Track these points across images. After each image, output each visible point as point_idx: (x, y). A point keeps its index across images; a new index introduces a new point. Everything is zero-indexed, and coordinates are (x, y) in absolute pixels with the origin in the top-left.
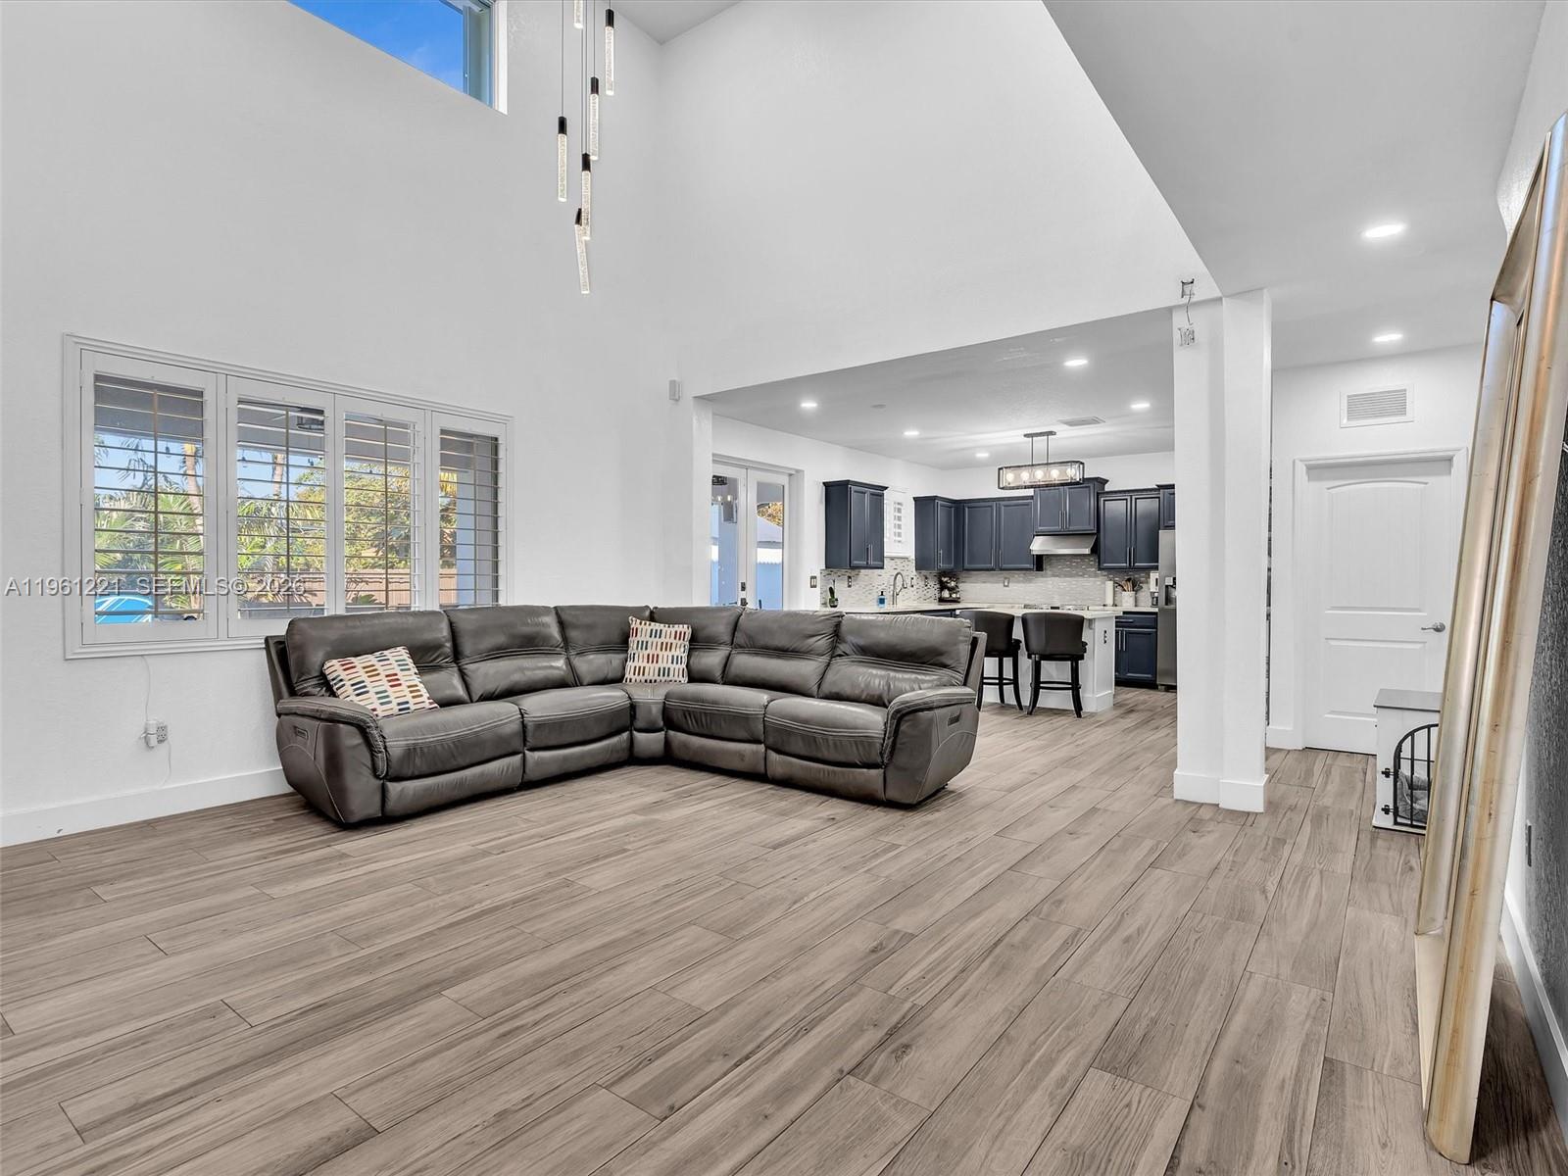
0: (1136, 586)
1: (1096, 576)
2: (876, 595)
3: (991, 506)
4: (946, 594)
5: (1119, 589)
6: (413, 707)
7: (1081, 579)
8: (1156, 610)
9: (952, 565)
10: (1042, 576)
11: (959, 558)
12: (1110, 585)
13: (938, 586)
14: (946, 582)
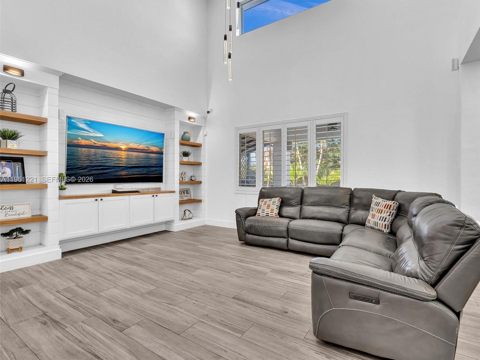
6: (270, 215)
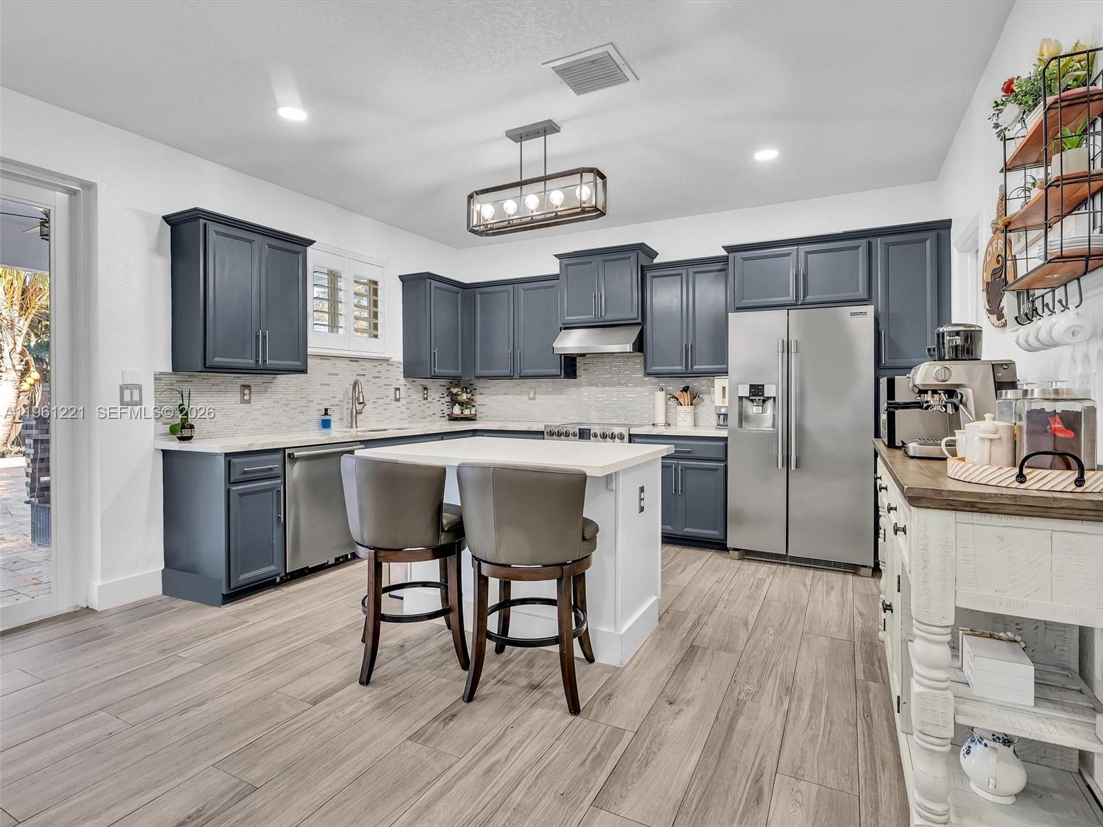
0: (695, 398)
1: (643, 384)
2: (317, 416)
3: (507, 291)
4: (457, 410)
5: (673, 402)
7: (623, 388)
8: (724, 433)
9: (460, 371)
10: (575, 385)
11: (469, 360)
12: (660, 396)
13: (448, 399)
14: (456, 394)
